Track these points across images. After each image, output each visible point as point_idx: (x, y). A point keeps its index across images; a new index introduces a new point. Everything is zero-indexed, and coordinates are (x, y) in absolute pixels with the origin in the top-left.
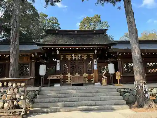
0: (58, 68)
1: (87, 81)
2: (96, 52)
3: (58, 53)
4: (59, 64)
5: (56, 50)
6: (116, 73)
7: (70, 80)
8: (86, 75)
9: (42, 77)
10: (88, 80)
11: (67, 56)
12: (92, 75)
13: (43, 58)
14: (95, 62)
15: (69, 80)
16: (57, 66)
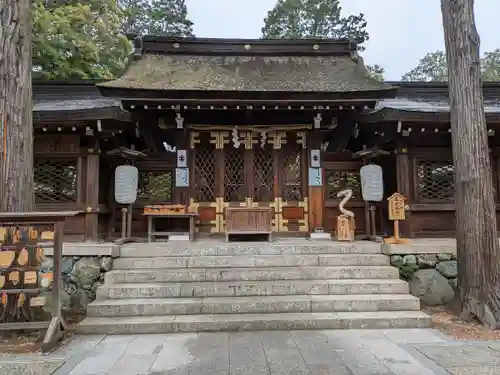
0: (182, 178)
1: (284, 225)
2: (318, 121)
3: (180, 123)
4: (183, 164)
5: (173, 114)
6: (391, 200)
7: (223, 222)
8: (278, 204)
9: (125, 210)
10: (287, 221)
11: (213, 135)
12: (300, 204)
13: (129, 140)
14: (316, 158)
15: (218, 221)
16: (178, 172)
